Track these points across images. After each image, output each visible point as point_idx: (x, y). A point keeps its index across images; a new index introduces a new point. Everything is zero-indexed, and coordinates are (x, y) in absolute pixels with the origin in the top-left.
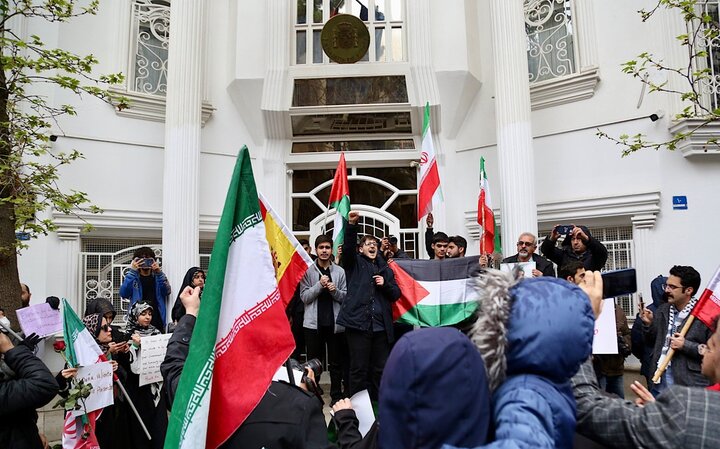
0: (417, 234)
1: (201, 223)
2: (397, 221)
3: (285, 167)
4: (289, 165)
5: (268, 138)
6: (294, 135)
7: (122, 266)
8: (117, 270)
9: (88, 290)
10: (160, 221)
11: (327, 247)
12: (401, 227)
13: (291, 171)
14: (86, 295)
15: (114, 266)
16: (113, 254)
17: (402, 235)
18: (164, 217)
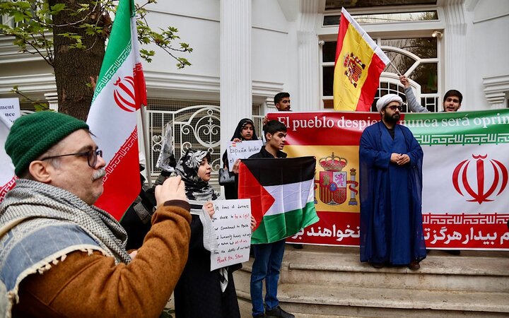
0: (437, 99)
1: (254, 88)
2: (419, 87)
3: (317, 39)
4: (321, 37)
5: (303, 12)
6: (326, 9)
7: (181, 123)
8: (177, 127)
9: (154, 143)
10: (218, 85)
11: (455, 101)
12: (422, 93)
13: (323, 42)
14: (153, 148)
15: (174, 123)
16: (174, 113)
17: (423, 100)
18: (221, 81)
